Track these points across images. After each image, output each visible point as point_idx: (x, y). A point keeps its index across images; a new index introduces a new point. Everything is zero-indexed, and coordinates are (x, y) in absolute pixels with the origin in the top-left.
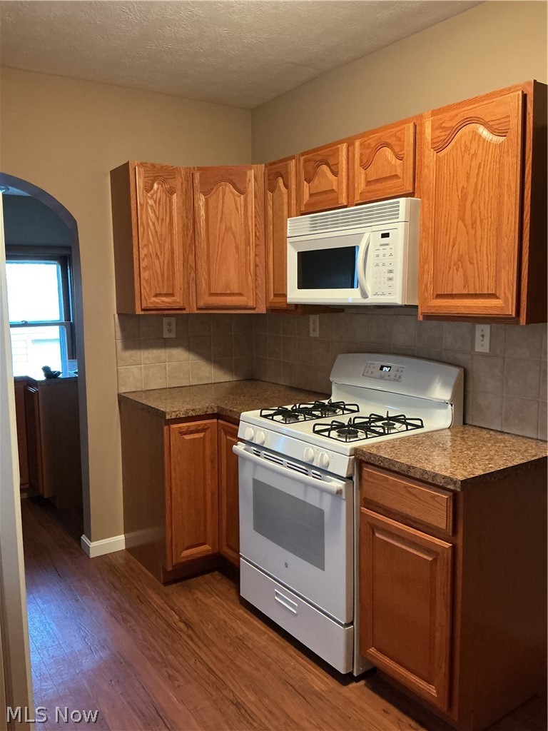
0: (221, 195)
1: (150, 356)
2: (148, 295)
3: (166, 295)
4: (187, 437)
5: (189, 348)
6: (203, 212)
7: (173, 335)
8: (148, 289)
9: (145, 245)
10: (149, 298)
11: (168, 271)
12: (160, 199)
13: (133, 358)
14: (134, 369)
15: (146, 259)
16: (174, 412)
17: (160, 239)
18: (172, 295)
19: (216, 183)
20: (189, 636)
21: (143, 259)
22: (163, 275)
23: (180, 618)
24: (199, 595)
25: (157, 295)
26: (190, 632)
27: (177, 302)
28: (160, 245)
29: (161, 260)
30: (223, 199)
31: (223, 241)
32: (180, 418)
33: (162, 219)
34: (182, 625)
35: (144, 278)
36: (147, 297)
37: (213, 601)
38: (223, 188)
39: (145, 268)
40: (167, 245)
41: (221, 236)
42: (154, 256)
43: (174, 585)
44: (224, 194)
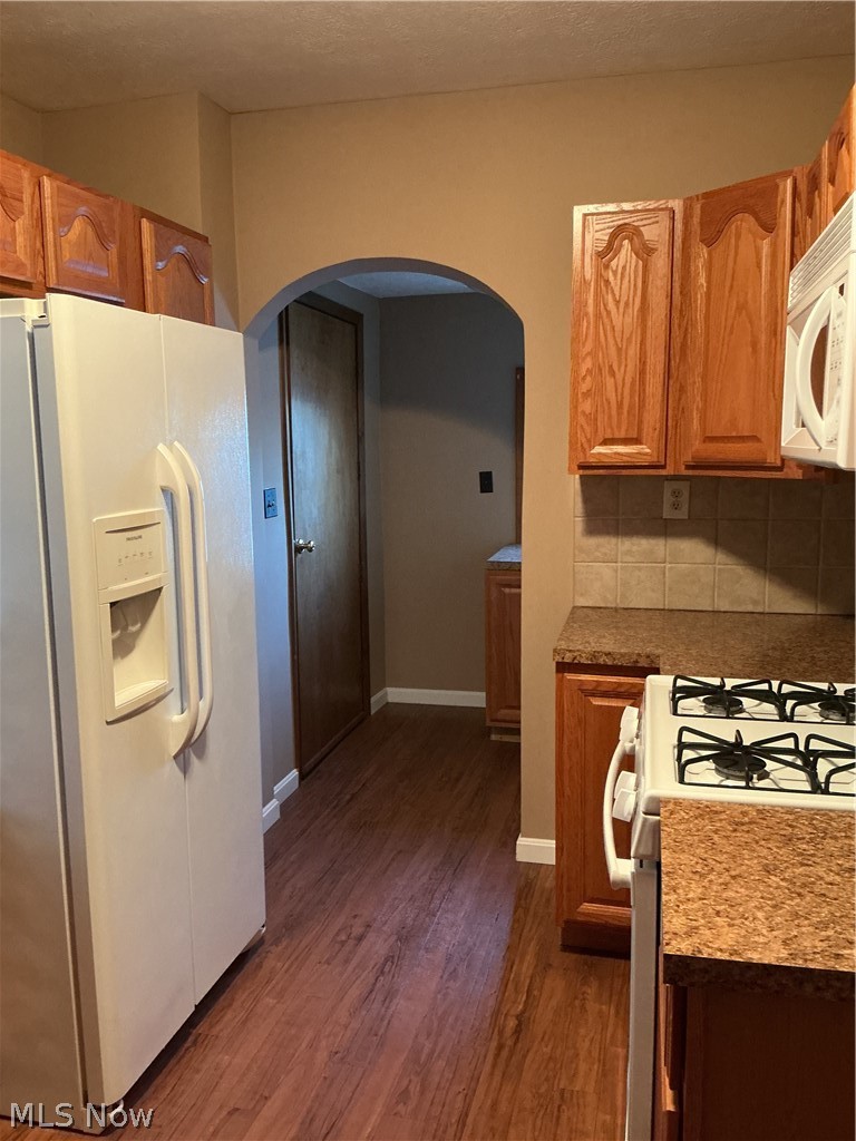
0: (733, 241)
1: (635, 548)
2: (589, 441)
3: (626, 441)
4: (597, 702)
5: (716, 541)
6: (702, 280)
7: (683, 514)
8: (588, 429)
9: (589, 354)
10: (592, 447)
11: (631, 396)
12: (624, 268)
13: (603, 550)
14: (605, 570)
15: (588, 378)
16: (570, 651)
17: (619, 340)
18: (637, 441)
19: (728, 219)
20: (500, 1047)
21: (584, 378)
22: (620, 405)
23: (523, 1012)
24: (591, 991)
25: (605, 442)
26: (510, 1043)
27: (646, 454)
28: (619, 350)
29: (619, 376)
30: (737, 247)
31: (731, 333)
32: (580, 664)
33: (627, 304)
34: (512, 1023)
35: (583, 412)
36: (586, 446)
37: (600, 1011)
38: (737, 227)
39: (587, 394)
40: (633, 351)
41: (730, 321)
42: (606, 370)
43: (574, 956)
44: (738, 236)
